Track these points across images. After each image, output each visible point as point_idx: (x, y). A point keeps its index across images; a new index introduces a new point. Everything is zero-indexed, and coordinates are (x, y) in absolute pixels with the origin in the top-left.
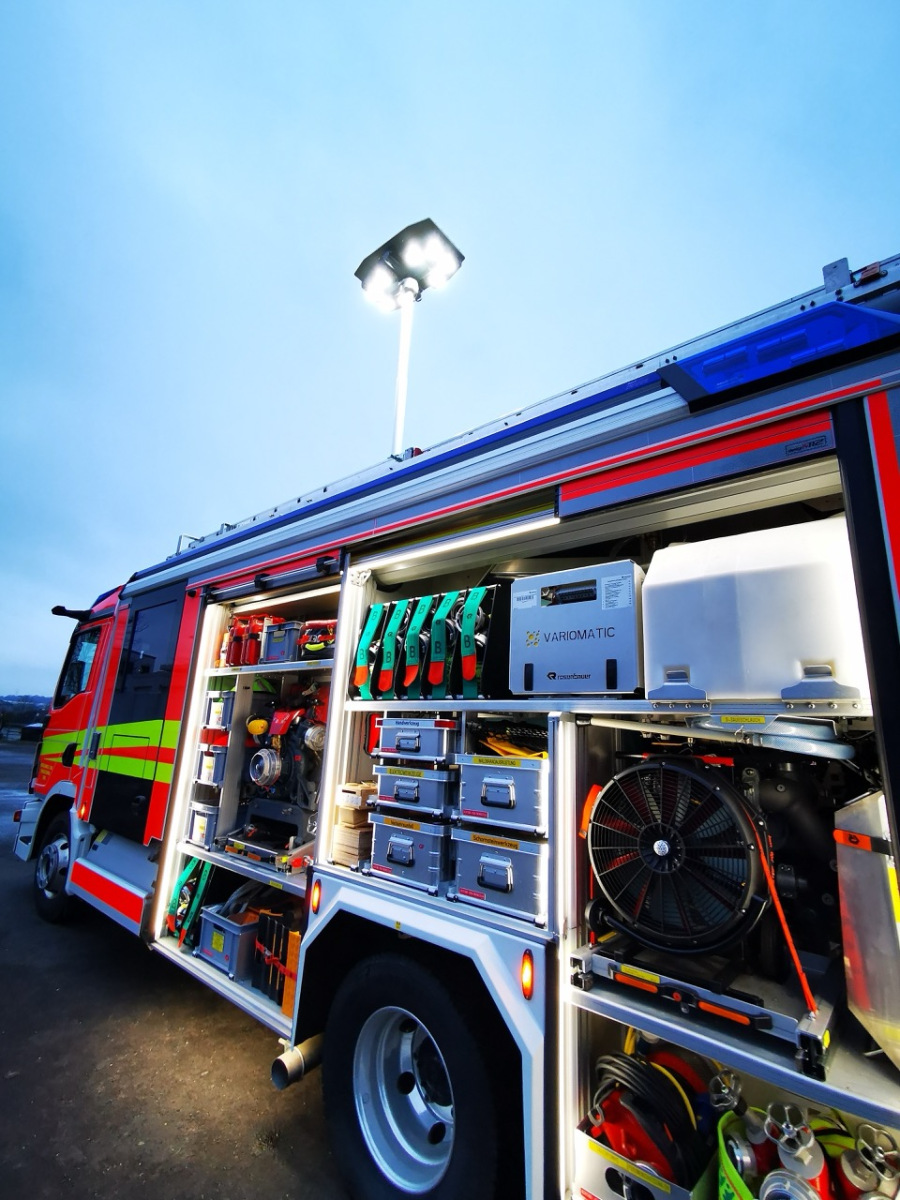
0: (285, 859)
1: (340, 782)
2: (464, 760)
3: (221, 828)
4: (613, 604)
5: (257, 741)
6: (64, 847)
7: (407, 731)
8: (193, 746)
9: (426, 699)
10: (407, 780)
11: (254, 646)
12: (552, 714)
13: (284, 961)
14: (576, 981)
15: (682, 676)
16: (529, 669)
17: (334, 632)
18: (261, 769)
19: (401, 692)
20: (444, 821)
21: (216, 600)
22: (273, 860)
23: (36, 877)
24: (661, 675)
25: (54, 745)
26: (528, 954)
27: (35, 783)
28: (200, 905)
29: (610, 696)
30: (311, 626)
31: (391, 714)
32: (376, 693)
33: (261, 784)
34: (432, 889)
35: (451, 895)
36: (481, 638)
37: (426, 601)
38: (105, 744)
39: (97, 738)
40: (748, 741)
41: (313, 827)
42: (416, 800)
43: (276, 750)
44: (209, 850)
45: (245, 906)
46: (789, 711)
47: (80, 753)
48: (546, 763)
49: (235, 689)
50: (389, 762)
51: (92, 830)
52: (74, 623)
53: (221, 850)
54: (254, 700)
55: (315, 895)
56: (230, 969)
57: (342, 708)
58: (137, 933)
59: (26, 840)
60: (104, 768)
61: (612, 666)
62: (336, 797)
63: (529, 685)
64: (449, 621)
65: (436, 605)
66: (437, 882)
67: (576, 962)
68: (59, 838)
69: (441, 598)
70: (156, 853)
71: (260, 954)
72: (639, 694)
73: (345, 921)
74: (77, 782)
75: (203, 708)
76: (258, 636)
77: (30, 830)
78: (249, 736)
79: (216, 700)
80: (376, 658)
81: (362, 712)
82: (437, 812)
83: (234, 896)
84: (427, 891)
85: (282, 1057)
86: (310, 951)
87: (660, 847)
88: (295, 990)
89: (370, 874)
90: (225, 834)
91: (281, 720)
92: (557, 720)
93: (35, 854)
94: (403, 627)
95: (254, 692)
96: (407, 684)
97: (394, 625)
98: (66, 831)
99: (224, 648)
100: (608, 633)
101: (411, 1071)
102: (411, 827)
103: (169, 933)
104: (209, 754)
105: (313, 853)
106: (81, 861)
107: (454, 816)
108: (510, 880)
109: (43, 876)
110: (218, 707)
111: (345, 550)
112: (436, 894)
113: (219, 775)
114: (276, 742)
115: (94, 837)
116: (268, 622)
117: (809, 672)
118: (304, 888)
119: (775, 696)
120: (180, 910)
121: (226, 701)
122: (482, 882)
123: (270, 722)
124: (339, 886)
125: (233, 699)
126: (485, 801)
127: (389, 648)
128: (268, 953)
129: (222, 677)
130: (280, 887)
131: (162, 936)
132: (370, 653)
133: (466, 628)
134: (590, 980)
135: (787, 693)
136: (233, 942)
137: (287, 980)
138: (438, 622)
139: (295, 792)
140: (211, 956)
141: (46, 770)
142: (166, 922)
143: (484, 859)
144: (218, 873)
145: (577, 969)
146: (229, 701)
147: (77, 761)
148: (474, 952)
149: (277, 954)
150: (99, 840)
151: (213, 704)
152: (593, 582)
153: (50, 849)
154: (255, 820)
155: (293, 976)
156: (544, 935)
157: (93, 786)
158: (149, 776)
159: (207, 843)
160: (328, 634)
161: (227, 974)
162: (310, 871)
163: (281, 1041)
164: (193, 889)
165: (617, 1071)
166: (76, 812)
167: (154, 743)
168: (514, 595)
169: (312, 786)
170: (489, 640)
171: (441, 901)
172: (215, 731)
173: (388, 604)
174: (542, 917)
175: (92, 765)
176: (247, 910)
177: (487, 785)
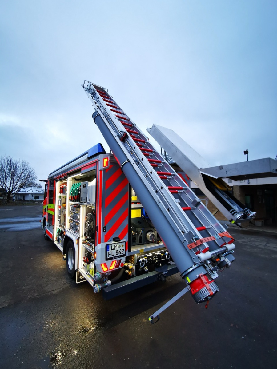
3: (61, 223)
4: (87, 188)
7: (72, 207)
8: (57, 209)
12: (80, 205)
14: (82, 243)
15: (89, 200)
21: (57, 181)
27: (43, 215)
29: (86, 203)
36: (79, 192)
38: (49, 208)
39: (47, 206)
42: (73, 218)
47: (46, 209)
50: (71, 212)
55: (65, 232)
57: (69, 203)
58: (52, 240)
59: (42, 226)
62: (68, 217)
63: (82, 200)
64: (77, 189)
66: (74, 230)
67: (82, 240)
70: (53, 227)
73: (66, 236)
79: (59, 200)
85: (64, 257)
87: (89, 225)
89: (70, 230)
96: (74, 199)
97: (74, 188)
102: (72, 222)
106: (48, 229)
107: (75, 221)
111: (67, 174)
113: (60, 214)
116: (64, 186)
120: (57, 237)
126: (77, 218)
129: (60, 196)
132: (71, 193)
136: (62, 241)
140: (60, 243)
141: (44, 212)
142: (55, 239)
143: (77, 227)
148: (73, 239)
150: (49, 225)
152: (86, 184)
153: (45, 227)
156: (79, 237)
157: (48, 216)
158: (52, 214)
161: (61, 246)
162: (65, 229)
164: (59, 234)
165: (86, 254)
166: (46, 220)
167: (53, 208)
168: (81, 185)
171: (74, 233)
172: (59, 206)
175: (48, 212)
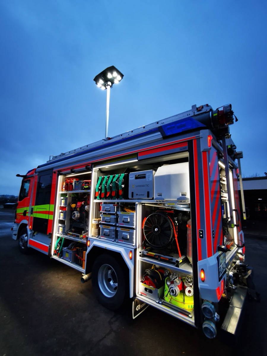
0: (81, 236)
1: (93, 218)
2: (120, 213)
3: (66, 230)
4: (149, 179)
5: (74, 209)
6: (26, 236)
7: (108, 207)
8: (58, 211)
9: (111, 199)
10: (108, 218)
11: (71, 186)
12: (136, 203)
13: (82, 258)
14: (140, 256)
15: (161, 195)
16: (133, 193)
17: (91, 183)
18: (75, 216)
19: (106, 198)
20: (115, 226)
21: (61, 174)
22: (79, 236)
23: (19, 244)
24: (157, 195)
25: (20, 211)
26: (131, 251)
27: (15, 220)
28: (62, 247)
29: (148, 199)
30: (85, 182)
31: (104, 203)
32: (101, 198)
33: (75, 219)
34: (113, 240)
35: (117, 241)
36: (123, 186)
37: (111, 176)
38: (35, 210)
39: (32, 209)
40: (172, 208)
41: (87, 229)
42: (110, 222)
43: (78, 211)
44: (63, 235)
45: (73, 247)
46: (179, 202)
47: (28, 213)
48: (135, 213)
49: (67, 196)
50: (104, 214)
51: (33, 232)
52: (22, 178)
53: (66, 235)
54: (72, 199)
55: (89, 243)
56: (70, 261)
57: (93, 201)
58: (47, 254)
59: (15, 235)
60: (35, 216)
61: (148, 193)
62: (92, 221)
63: (132, 197)
64: (116, 182)
65: (114, 177)
66: (114, 239)
67: (140, 252)
68: (24, 234)
69: (115, 176)
70: (51, 236)
71: (77, 257)
72: (153, 199)
73: (95, 248)
74: (28, 220)
75: (60, 202)
76: (72, 184)
77: (16, 233)
78: (71, 208)
79: (63, 199)
80: (100, 190)
81: (98, 202)
82: (114, 224)
83: (70, 245)
84: (112, 241)
85: (83, 277)
86: (88, 255)
87: (156, 230)
88: (85, 263)
89: (100, 238)
90: (67, 231)
91: (79, 204)
92: (137, 204)
93: (18, 238)
94: (106, 182)
95: (72, 197)
96: (107, 196)
97: (104, 182)
98: (26, 232)
99: (64, 187)
100: (147, 186)
101: (110, 277)
102: (108, 227)
103: (55, 254)
104: (62, 212)
105: (88, 234)
106: (31, 239)
107: (117, 225)
108: (128, 237)
109: (21, 243)
110: (63, 201)
111: (92, 164)
112: (114, 241)
113: (65, 217)
114: (78, 209)
115: (34, 233)
116: (74, 180)
117: (182, 195)
118: (86, 242)
119: (176, 200)
120: (57, 249)
121: (65, 200)
122: (123, 238)
123: (76, 204)
124: (93, 241)
125: (67, 199)
126: (123, 222)
127: (103, 188)
128: (79, 256)
129: (64, 194)
130: (81, 242)
131: (53, 255)
132: (99, 189)
133: (120, 184)
134: (143, 255)
135: (178, 199)
136: (71, 255)
137: (83, 262)
138: (114, 182)
139: (83, 221)
140: (66, 258)
141: (18, 217)
142: (54, 252)
143: (123, 234)
144: (66, 240)
145: (140, 254)
146: (66, 200)
147: (27, 215)
148: (121, 252)
149: (81, 256)
150: (35, 234)
151: (62, 200)
152: (145, 174)
153: (22, 237)
154: (74, 228)
155: (85, 261)
156: (134, 248)
157: (32, 221)
158: (47, 218)
159: (63, 233)
160: (89, 184)
161: (70, 262)
162: (87, 238)
163: (83, 274)
164: (60, 244)
165: (148, 271)
166: (29, 228)
167: (48, 210)
168: (130, 176)
169: (87, 219)
170: (125, 186)
171: (115, 243)
172: (63, 207)
173: (103, 177)
174: (134, 245)
175: (32, 216)
176: (73, 248)
177: (124, 218)
